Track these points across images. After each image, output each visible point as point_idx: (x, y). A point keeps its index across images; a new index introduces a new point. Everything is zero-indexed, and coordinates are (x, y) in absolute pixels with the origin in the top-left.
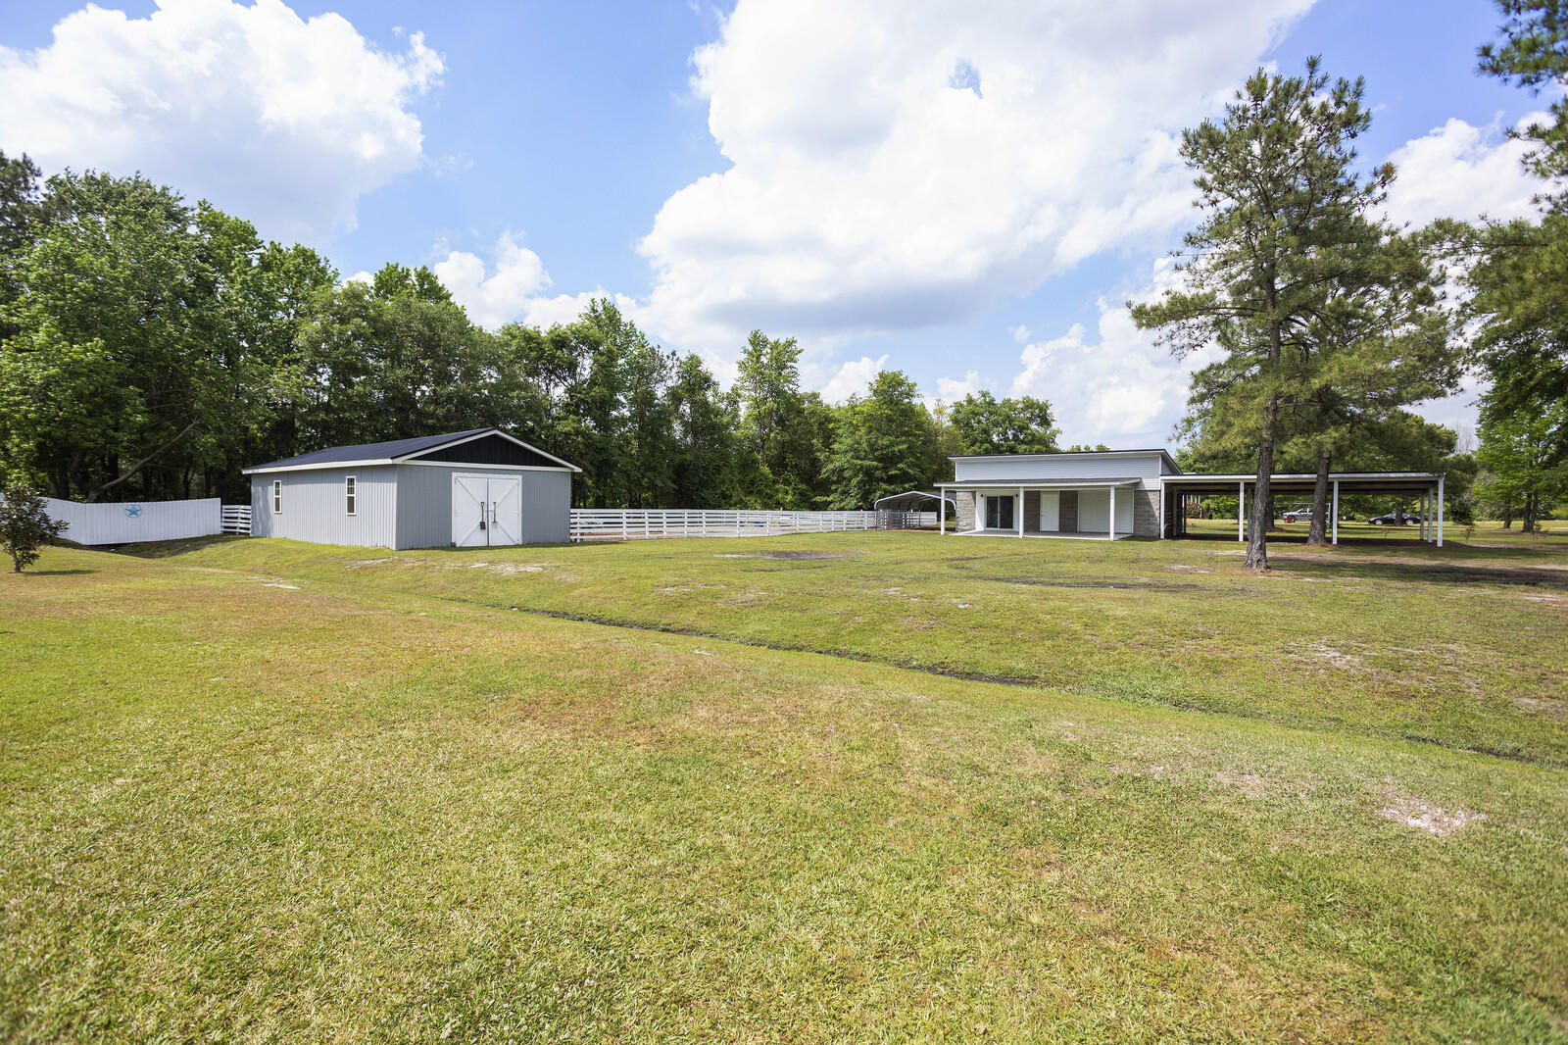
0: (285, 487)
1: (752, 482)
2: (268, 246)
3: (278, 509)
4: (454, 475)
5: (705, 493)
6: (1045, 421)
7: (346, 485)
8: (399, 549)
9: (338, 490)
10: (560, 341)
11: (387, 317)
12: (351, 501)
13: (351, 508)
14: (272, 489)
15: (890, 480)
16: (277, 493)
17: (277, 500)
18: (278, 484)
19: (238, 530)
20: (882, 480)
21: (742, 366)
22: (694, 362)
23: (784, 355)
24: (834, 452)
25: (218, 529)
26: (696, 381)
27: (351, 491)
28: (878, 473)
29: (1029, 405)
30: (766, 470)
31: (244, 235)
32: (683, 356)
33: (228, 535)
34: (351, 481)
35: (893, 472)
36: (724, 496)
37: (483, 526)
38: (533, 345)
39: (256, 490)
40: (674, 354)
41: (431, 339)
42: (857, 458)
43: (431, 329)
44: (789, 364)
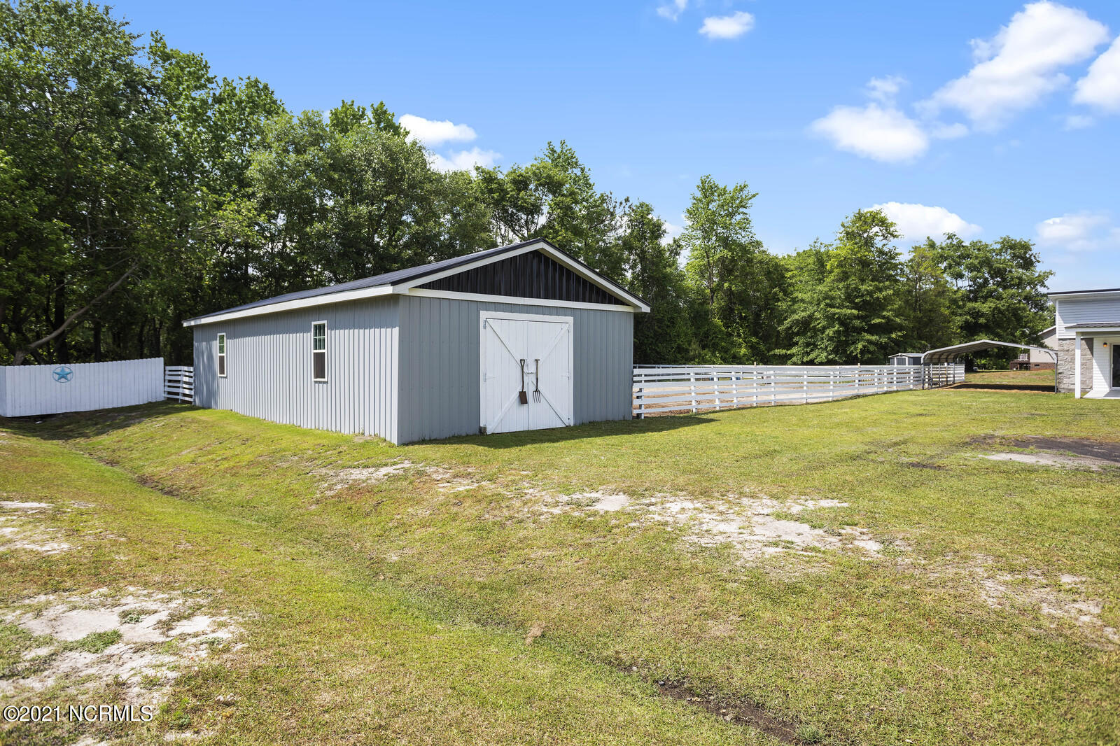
0: (230, 341)
1: (706, 335)
2: (221, 83)
3: (222, 371)
4: (484, 314)
5: (661, 348)
6: (1028, 264)
7: (310, 337)
8: (405, 442)
9: (300, 343)
10: (521, 183)
11: (346, 152)
12: (319, 361)
13: (320, 370)
14: (216, 344)
15: (873, 329)
16: (221, 350)
17: (222, 359)
18: (222, 337)
19: (180, 397)
20: (863, 329)
21: (692, 213)
22: (644, 210)
23: (736, 202)
24: (794, 301)
25: (161, 396)
26: (647, 229)
27: (319, 344)
28: (857, 323)
29: (1009, 245)
30: (718, 322)
31: (196, 72)
32: (635, 202)
33: (170, 404)
34: (320, 329)
35: (877, 321)
36: (680, 349)
37: (523, 398)
38: (494, 186)
39: (199, 345)
40: (627, 200)
41: (395, 171)
42: (832, 306)
43: (393, 160)
44: (741, 210)
